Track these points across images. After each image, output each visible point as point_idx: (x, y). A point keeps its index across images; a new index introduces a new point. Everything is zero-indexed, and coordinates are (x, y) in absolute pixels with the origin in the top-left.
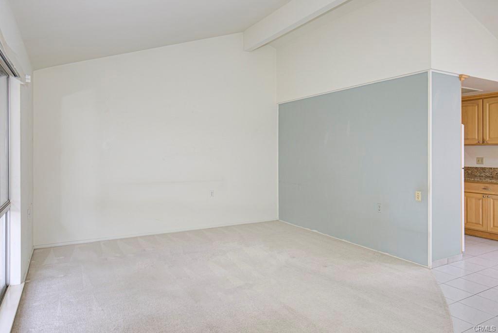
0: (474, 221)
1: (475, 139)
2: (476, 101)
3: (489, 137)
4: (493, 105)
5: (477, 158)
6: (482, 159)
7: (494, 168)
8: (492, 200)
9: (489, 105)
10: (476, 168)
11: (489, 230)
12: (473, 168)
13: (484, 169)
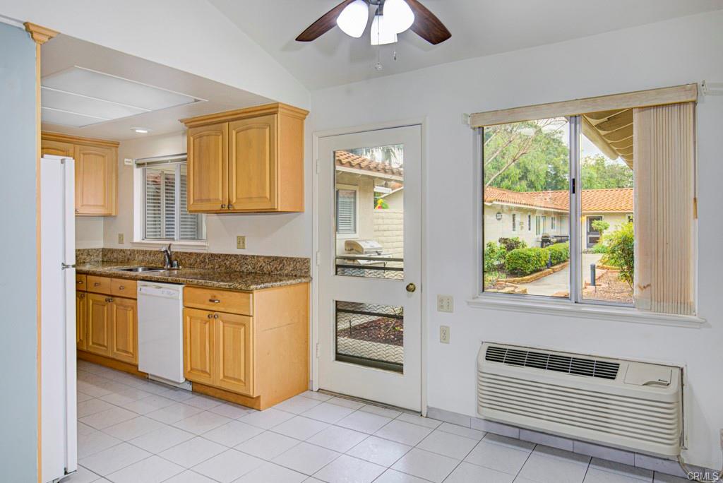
0: (199, 368)
1: (218, 199)
2: (220, 125)
3: (237, 198)
4: (240, 133)
5: (238, 237)
6: (243, 238)
7: (257, 256)
8: (221, 323)
9: (237, 133)
10: (236, 256)
11: (217, 384)
12: (232, 255)
13: (245, 257)
